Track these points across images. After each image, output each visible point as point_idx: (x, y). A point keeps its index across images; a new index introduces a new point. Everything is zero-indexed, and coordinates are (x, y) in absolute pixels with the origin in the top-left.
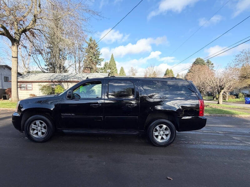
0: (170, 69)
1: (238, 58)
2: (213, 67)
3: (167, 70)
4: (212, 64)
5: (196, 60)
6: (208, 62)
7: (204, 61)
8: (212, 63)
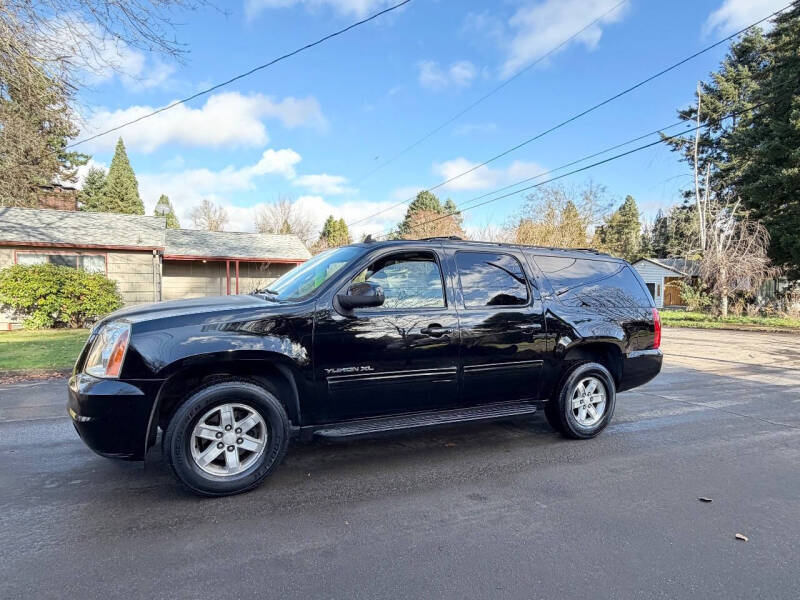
0: (337, 218)
1: (531, 203)
2: (461, 221)
3: (329, 221)
4: (458, 213)
5: (418, 197)
6: (449, 207)
7: (437, 201)
8: (457, 210)
